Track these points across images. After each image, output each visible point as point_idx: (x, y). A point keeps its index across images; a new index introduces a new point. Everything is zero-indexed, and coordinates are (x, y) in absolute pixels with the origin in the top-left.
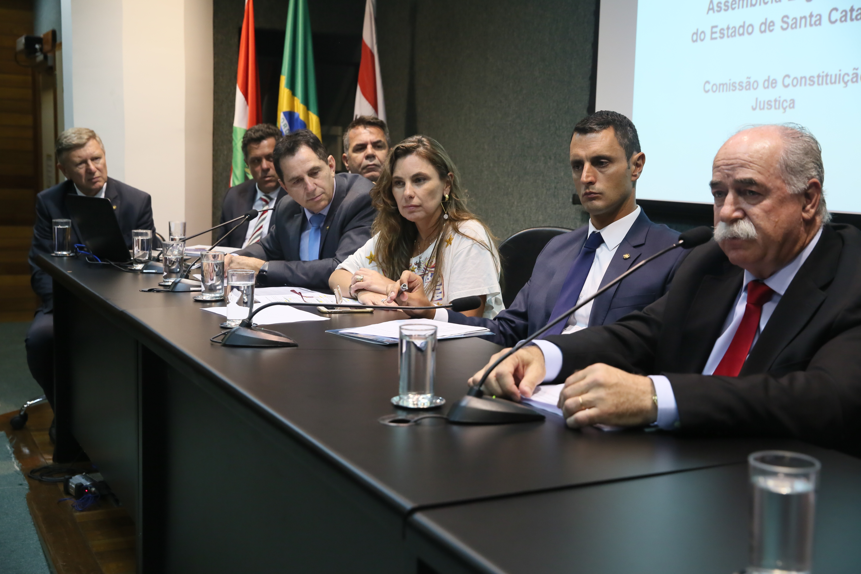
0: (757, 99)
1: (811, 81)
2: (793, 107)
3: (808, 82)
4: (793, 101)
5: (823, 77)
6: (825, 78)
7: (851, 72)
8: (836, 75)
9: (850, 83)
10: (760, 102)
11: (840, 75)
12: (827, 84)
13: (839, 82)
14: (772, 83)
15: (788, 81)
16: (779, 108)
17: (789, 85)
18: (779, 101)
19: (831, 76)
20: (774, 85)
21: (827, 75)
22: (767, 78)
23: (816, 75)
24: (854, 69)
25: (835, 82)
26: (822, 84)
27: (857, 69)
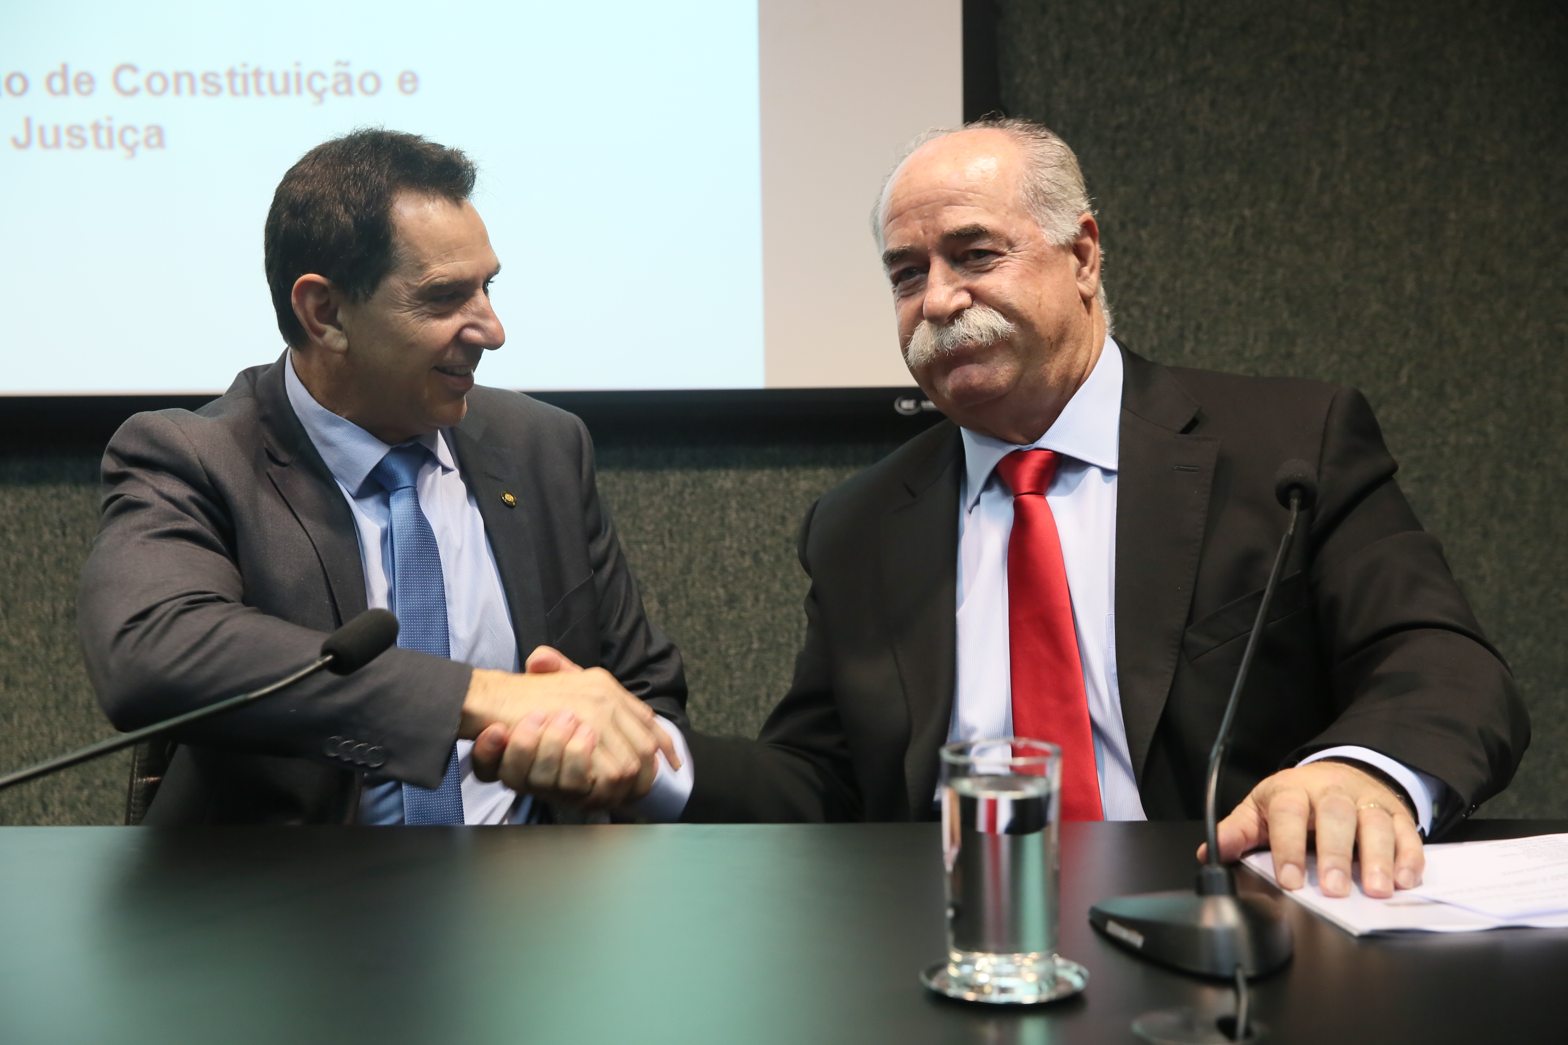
0: (28, 122)
1: (212, 84)
2: (161, 144)
3: (200, 85)
4: (159, 132)
5: (245, 77)
6: (251, 81)
7: (330, 70)
8: (286, 76)
9: (330, 96)
10: (42, 130)
11: (298, 76)
12: (259, 92)
13: (299, 91)
14: (78, 82)
15: (127, 80)
16: (111, 145)
17: (135, 91)
18: (110, 130)
19: (272, 77)
20: (85, 88)
21: (258, 74)
22: (58, 68)
23: (222, 70)
24: (338, 63)
25: (286, 91)
26: (246, 92)
27: (347, 64)
